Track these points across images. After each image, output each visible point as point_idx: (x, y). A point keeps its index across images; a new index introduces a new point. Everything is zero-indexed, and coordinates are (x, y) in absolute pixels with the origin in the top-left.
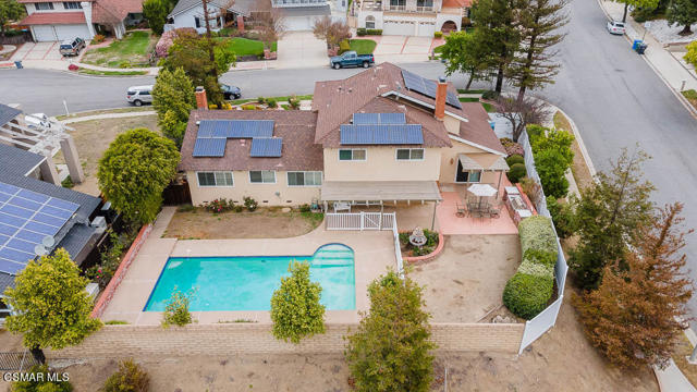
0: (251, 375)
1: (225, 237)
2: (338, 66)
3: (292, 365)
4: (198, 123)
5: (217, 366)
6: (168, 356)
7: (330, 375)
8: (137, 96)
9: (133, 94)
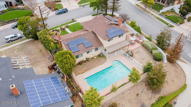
0: (129, 93)
1: (90, 69)
2: (59, 14)
3: (134, 88)
4: (67, 43)
5: (123, 95)
6: (112, 98)
7: (142, 86)
8: (10, 39)
9: (8, 39)
